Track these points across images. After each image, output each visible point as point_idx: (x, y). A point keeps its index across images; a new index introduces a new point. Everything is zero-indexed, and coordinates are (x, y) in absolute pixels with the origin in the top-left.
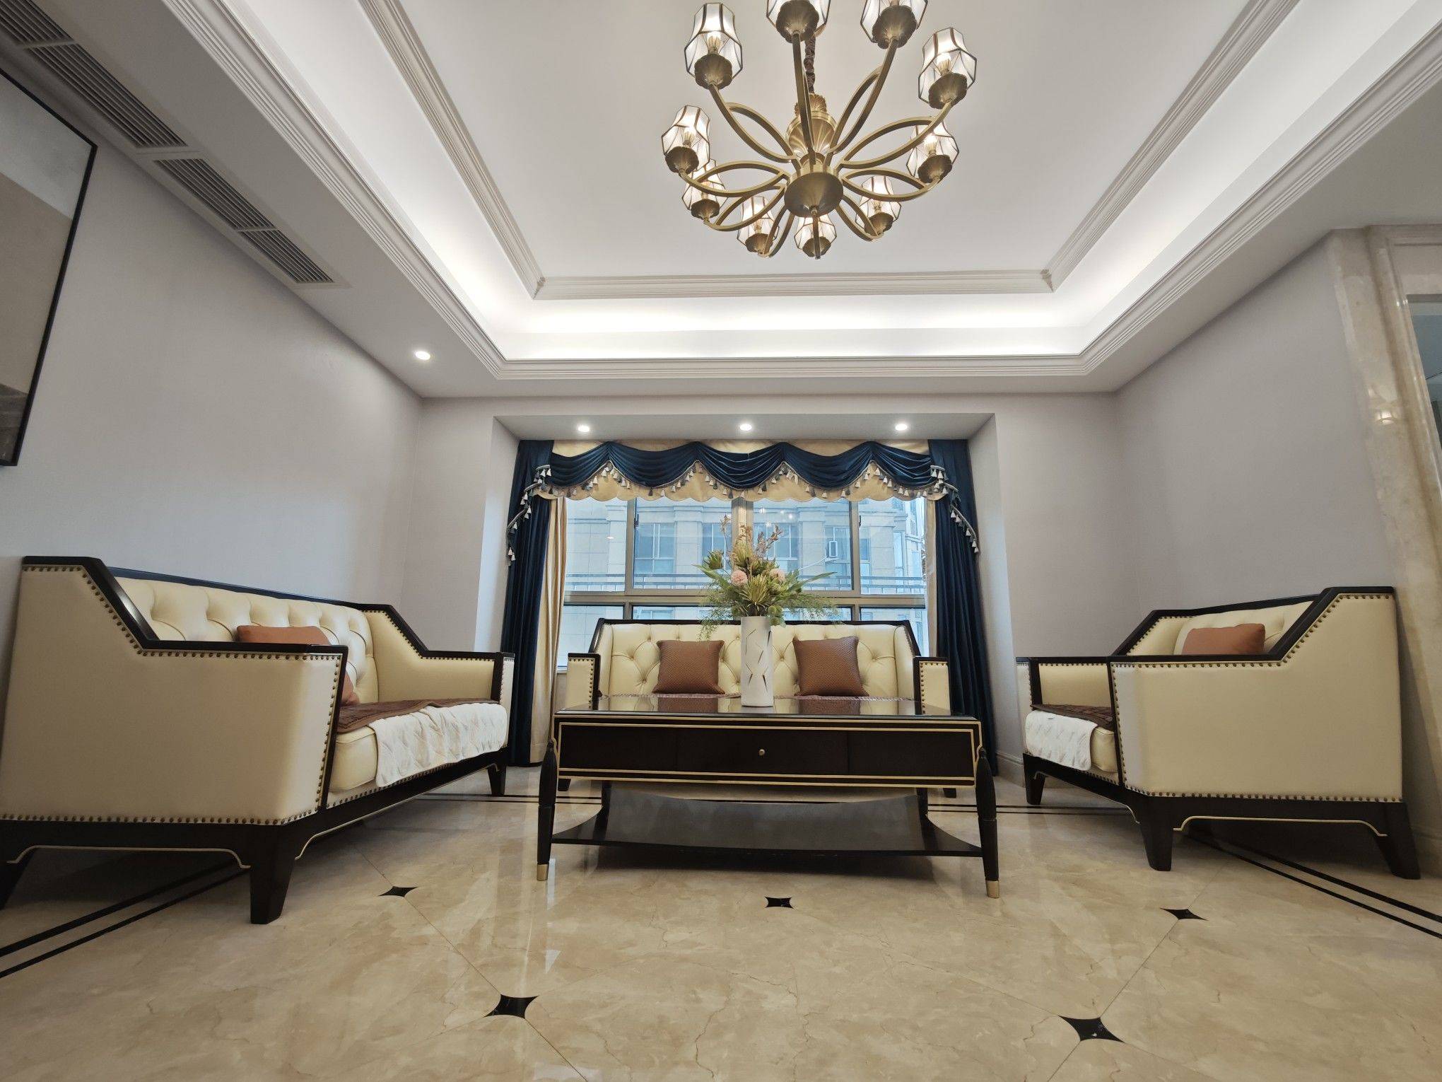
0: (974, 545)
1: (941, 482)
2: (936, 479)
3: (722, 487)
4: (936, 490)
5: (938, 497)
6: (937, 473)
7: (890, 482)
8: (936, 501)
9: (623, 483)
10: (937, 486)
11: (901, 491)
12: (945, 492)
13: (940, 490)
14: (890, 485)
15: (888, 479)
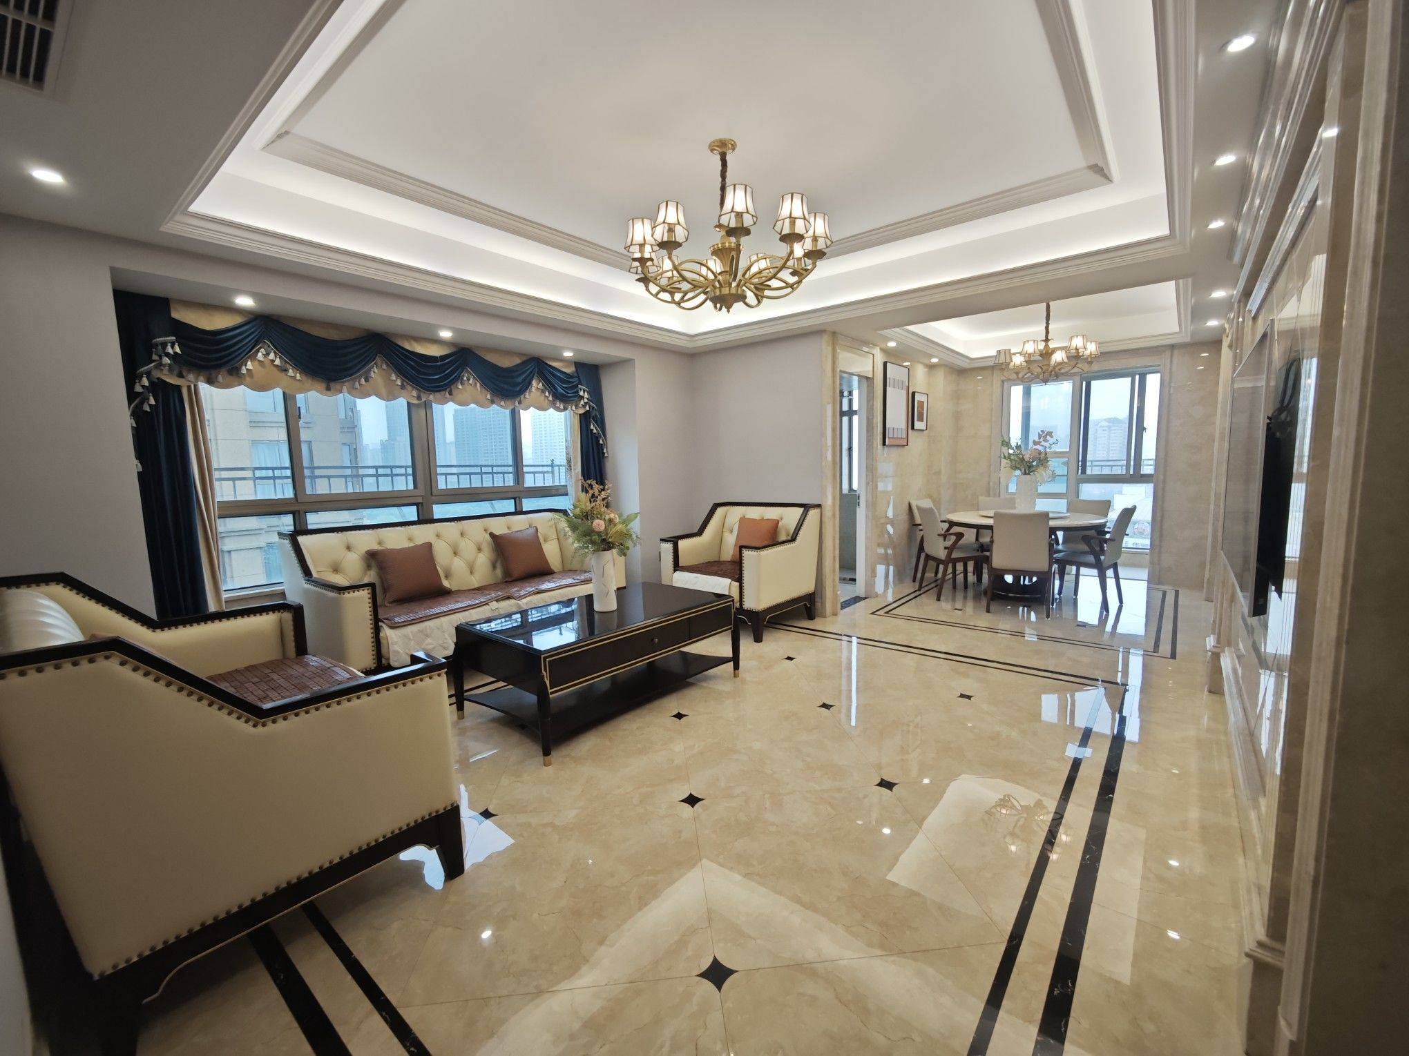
0: (605, 451)
1: (586, 400)
2: (582, 398)
3: (409, 388)
4: (580, 406)
5: (582, 411)
6: (584, 393)
7: (551, 396)
8: (580, 415)
9: (291, 372)
10: (582, 402)
11: (558, 404)
12: (588, 408)
13: (584, 406)
14: (550, 398)
15: (549, 394)
